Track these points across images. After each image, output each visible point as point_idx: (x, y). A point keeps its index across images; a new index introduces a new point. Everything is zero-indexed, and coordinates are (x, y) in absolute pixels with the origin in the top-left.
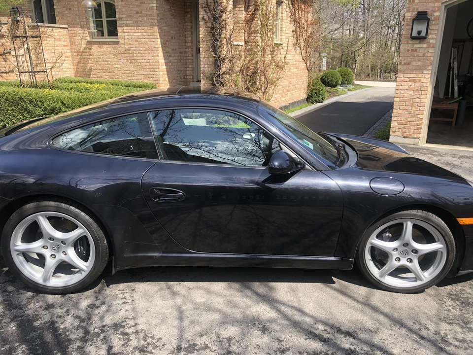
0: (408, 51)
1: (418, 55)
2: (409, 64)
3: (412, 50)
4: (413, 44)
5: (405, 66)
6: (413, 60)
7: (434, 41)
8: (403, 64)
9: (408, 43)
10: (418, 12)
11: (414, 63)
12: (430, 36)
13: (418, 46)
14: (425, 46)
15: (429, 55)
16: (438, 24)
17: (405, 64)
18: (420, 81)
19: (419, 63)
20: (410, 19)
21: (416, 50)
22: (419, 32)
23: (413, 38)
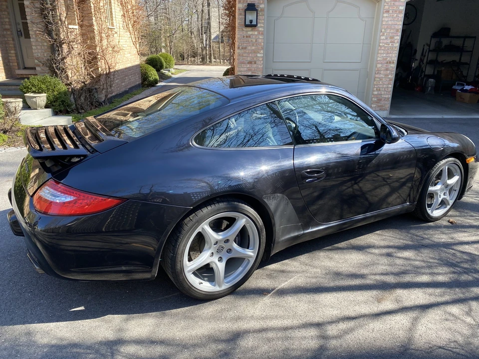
0: (244, 37)
1: (252, 41)
2: (245, 48)
3: (247, 37)
4: (247, 31)
5: (243, 50)
6: (248, 45)
7: (263, 29)
8: (240, 48)
9: (243, 30)
10: (248, 4)
11: (249, 48)
12: (259, 25)
13: (250, 33)
14: (256, 33)
15: (260, 41)
16: (263, 15)
17: (242, 48)
18: (255, 63)
19: (253, 48)
20: (242, 9)
21: (250, 37)
22: (251, 21)
23: (247, 26)
